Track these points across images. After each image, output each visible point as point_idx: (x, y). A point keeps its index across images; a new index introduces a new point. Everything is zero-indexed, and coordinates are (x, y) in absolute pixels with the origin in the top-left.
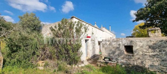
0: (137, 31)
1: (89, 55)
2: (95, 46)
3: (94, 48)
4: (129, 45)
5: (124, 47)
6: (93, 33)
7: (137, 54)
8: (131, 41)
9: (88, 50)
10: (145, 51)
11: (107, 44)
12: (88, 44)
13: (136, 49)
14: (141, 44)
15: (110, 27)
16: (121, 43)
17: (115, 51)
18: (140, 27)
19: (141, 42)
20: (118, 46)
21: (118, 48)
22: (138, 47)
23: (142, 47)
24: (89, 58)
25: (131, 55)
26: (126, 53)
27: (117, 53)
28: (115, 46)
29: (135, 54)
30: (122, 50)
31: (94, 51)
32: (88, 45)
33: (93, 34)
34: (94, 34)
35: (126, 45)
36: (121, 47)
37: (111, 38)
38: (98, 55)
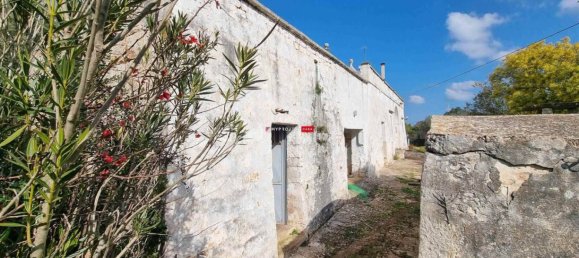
1: (296, 213)
2: (328, 159)
3: (323, 169)
6: (321, 84)
9: (291, 187)
12: (290, 149)
15: (383, 67)
24: (300, 229)
31: (325, 187)
32: (289, 154)
33: (318, 91)
34: (323, 95)
37: (391, 112)
38: (342, 204)
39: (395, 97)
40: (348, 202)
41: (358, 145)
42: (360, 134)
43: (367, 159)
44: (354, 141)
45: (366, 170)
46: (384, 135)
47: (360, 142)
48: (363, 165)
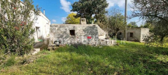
0: (69, 19)
4: (72, 29)
5: (69, 31)
7: (77, 36)
8: (74, 27)
10: (81, 33)
11: (56, 29)
13: (77, 32)
14: (79, 29)
15: (44, 11)
16: (67, 28)
17: (63, 35)
18: (74, 16)
19: (79, 27)
20: (65, 31)
21: (65, 32)
22: (78, 31)
23: (80, 30)
25: (74, 36)
26: (70, 36)
27: (64, 36)
28: (63, 31)
29: (76, 35)
30: (68, 33)
35: (71, 29)
36: (67, 31)
37: (47, 24)
38: (37, 43)
39: (48, 20)
40: (38, 43)
41: (39, 31)
42: (39, 28)
43: (42, 34)
44: (38, 30)
45: (42, 37)
46: (46, 29)
47: (40, 30)
48: (41, 36)
